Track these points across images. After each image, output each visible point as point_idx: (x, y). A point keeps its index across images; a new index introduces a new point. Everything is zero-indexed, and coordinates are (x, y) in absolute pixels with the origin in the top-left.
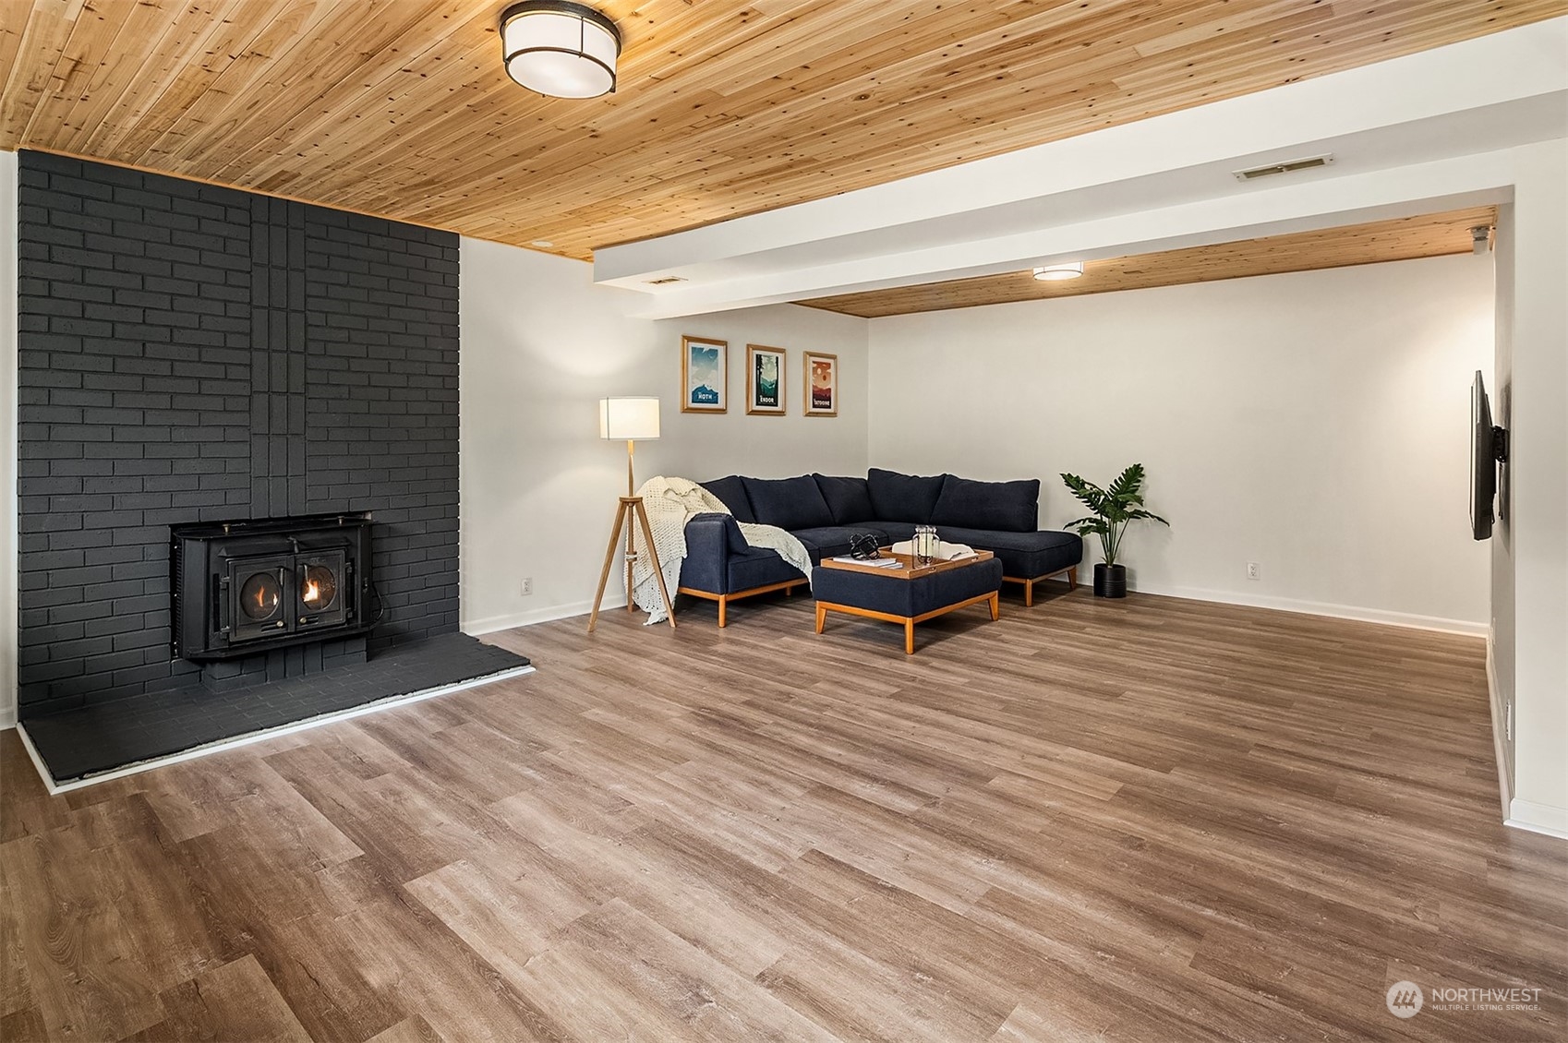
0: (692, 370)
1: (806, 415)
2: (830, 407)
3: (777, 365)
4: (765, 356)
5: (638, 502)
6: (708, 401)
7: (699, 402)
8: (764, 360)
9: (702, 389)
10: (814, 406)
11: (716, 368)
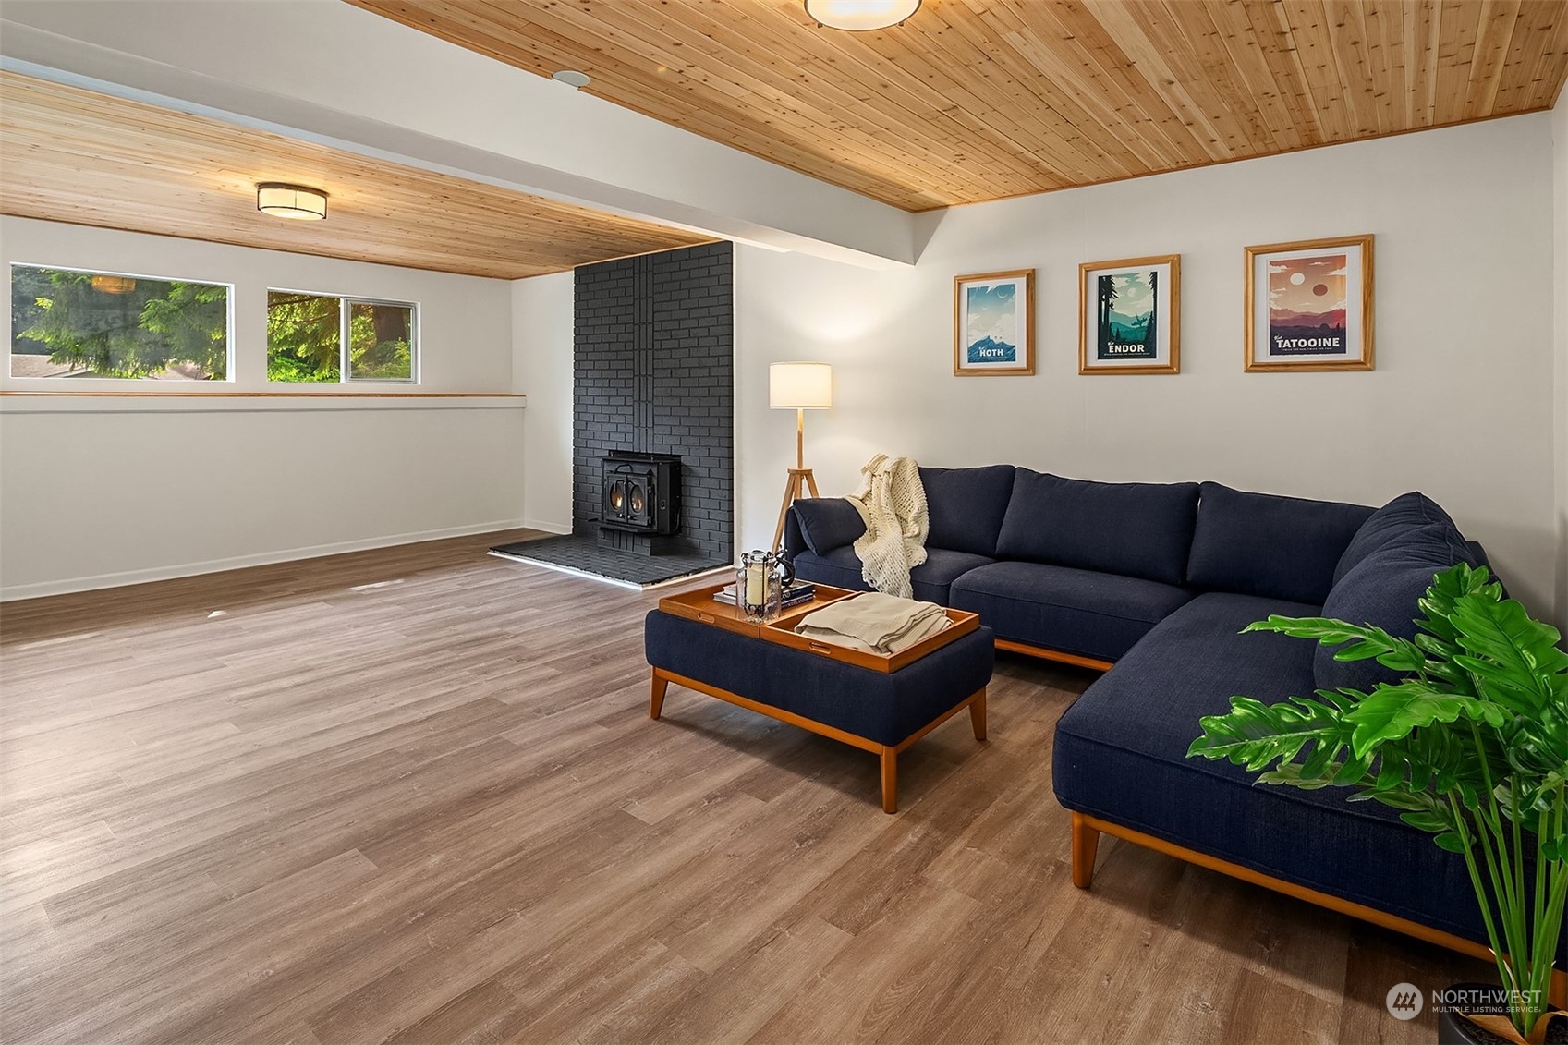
0: (968, 319)
1: (1247, 371)
2: (1342, 349)
3: (1155, 286)
4: (1117, 276)
5: (808, 474)
6: (997, 359)
7: (980, 361)
8: (1117, 283)
9: (987, 343)
10: (1275, 350)
11: (1012, 310)
